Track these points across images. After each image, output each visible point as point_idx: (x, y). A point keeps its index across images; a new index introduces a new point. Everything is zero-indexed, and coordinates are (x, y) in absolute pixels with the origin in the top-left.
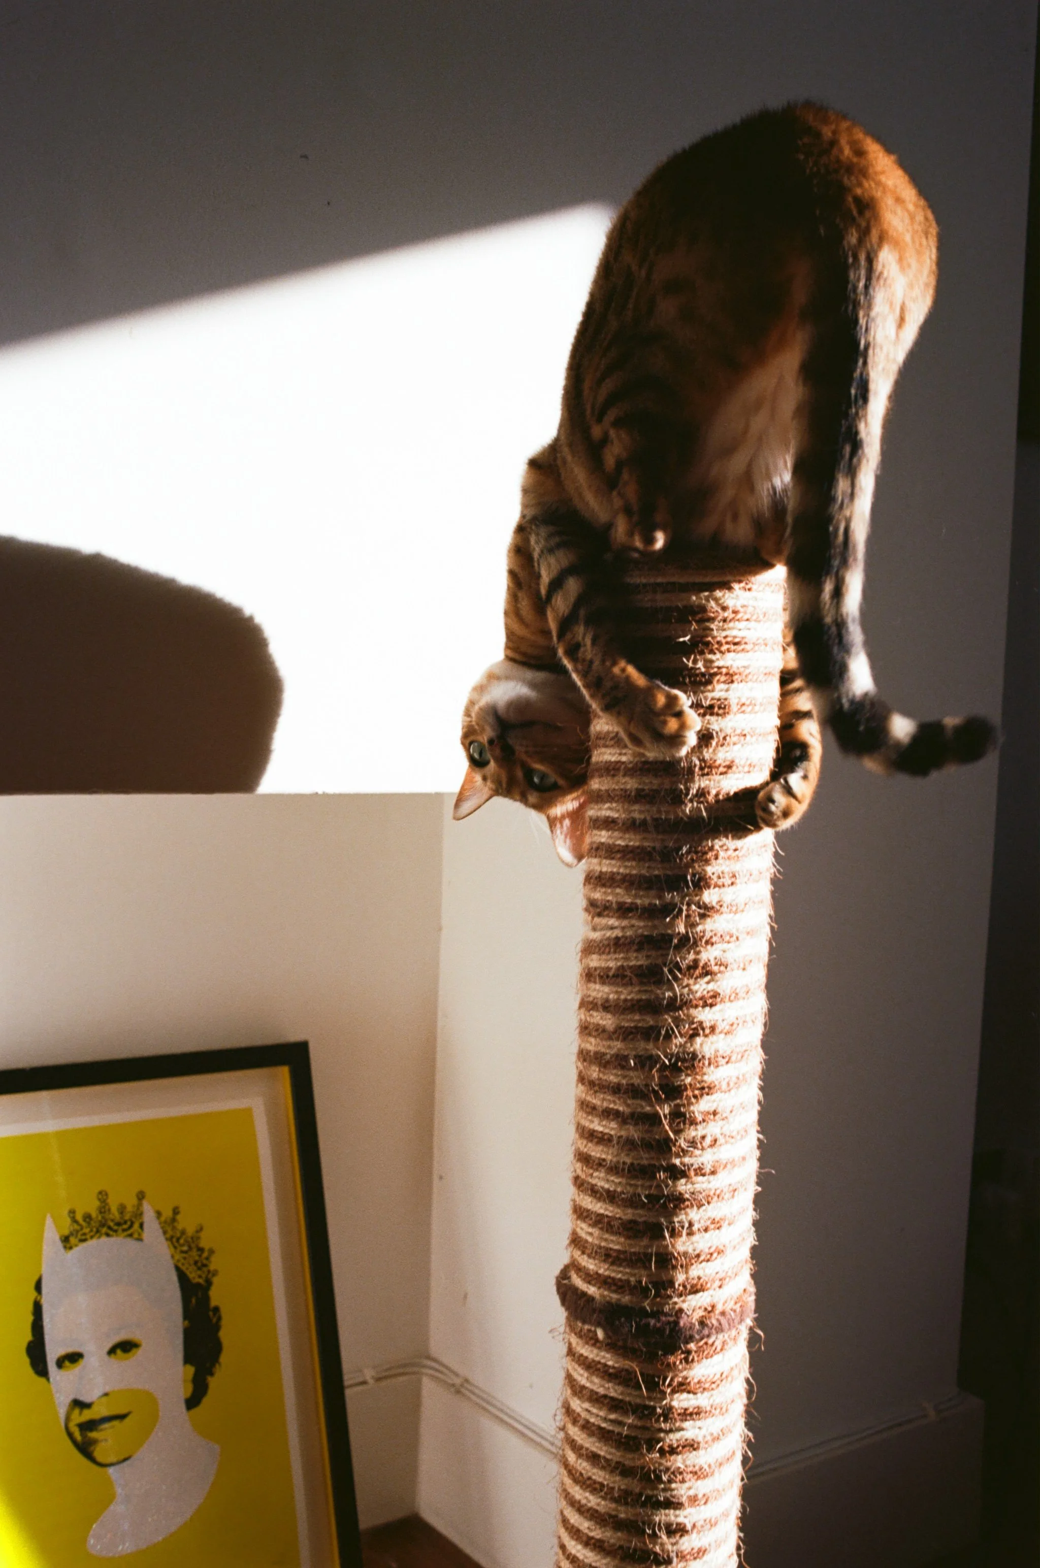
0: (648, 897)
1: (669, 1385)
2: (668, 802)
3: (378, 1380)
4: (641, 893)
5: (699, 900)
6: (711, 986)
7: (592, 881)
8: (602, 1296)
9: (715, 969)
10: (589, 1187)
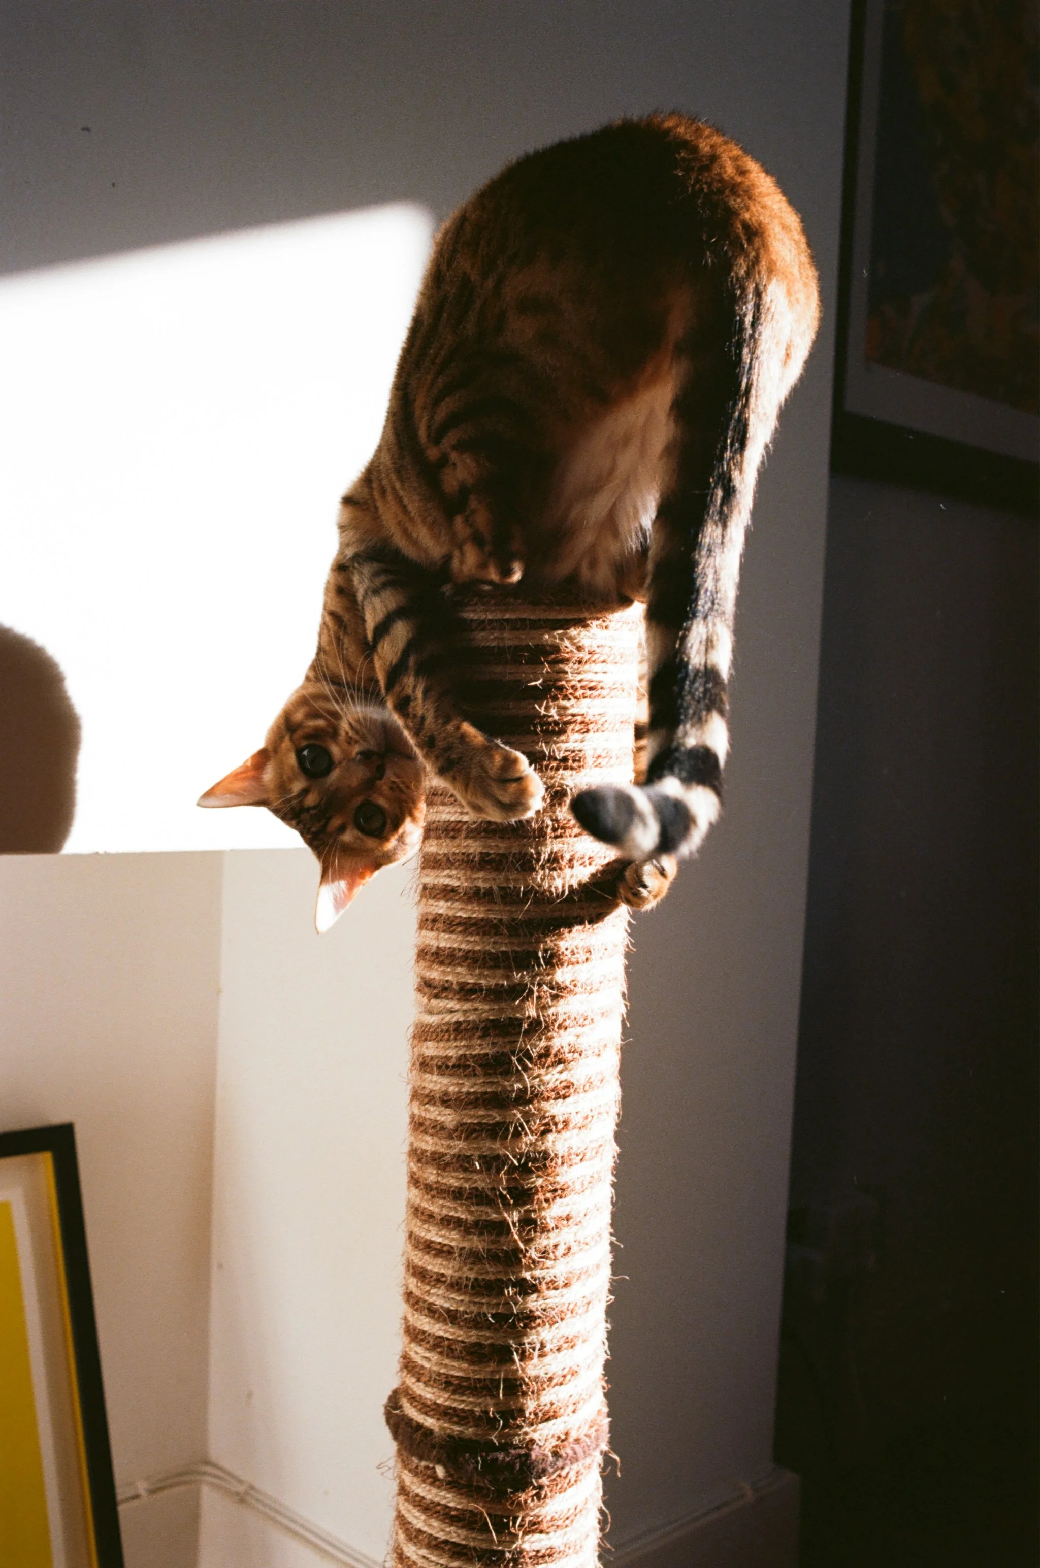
0: (494, 977)
1: (521, 1526)
2: (517, 869)
3: (152, 1492)
4: (486, 973)
5: (552, 979)
6: (564, 1076)
7: (427, 957)
8: (442, 1429)
9: (569, 1056)
10: (426, 1305)
